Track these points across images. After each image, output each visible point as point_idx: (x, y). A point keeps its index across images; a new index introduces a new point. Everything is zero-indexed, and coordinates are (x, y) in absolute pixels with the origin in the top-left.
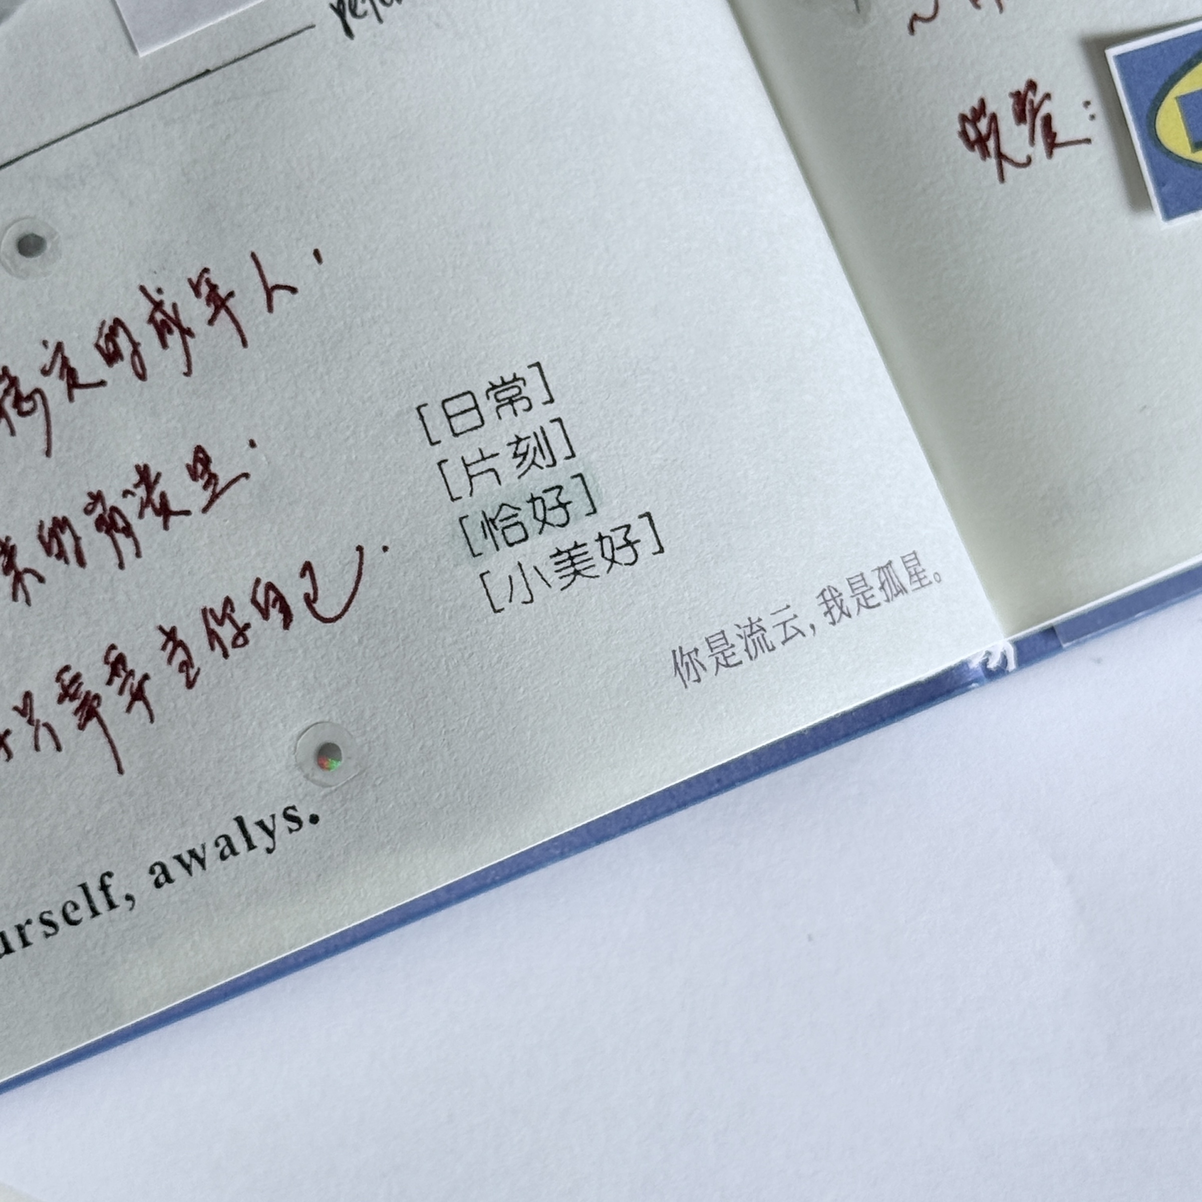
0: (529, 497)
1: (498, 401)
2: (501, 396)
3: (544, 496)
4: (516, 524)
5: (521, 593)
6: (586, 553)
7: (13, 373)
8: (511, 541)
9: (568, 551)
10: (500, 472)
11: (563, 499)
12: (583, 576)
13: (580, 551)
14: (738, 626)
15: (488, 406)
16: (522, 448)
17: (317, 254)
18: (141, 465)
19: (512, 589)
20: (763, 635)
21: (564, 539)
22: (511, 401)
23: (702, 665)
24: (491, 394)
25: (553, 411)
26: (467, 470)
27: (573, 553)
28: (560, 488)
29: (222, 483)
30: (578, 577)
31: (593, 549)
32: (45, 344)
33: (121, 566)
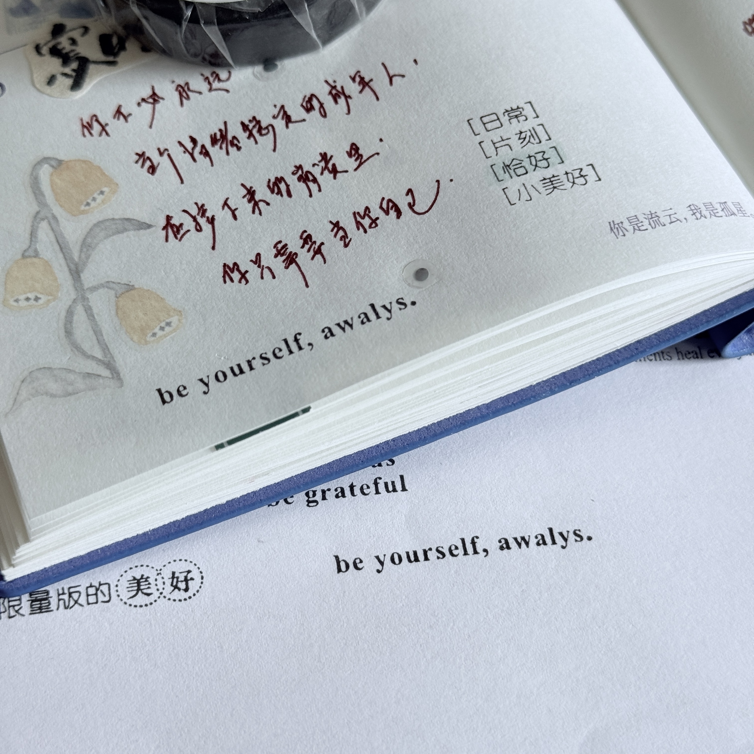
0: (528, 156)
1: (509, 117)
2: (511, 115)
3: (536, 155)
4: (521, 167)
5: (525, 196)
6: (559, 179)
7: (258, 118)
8: (519, 174)
9: (550, 178)
10: (512, 146)
11: (546, 156)
12: (558, 189)
13: (556, 178)
14: (644, 214)
15: (504, 119)
16: (523, 135)
17: (415, 61)
18: (323, 153)
19: (520, 195)
20: (658, 219)
21: (548, 173)
22: (516, 117)
23: (626, 229)
24: (506, 114)
25: (538, 121)
26: (494, 146)
27: (552, 179)
28: (544, 152)
29: (365, 158)
30: (555, 190)
31: (563, 178)
32: (275, 106)
33: (311, 196)
